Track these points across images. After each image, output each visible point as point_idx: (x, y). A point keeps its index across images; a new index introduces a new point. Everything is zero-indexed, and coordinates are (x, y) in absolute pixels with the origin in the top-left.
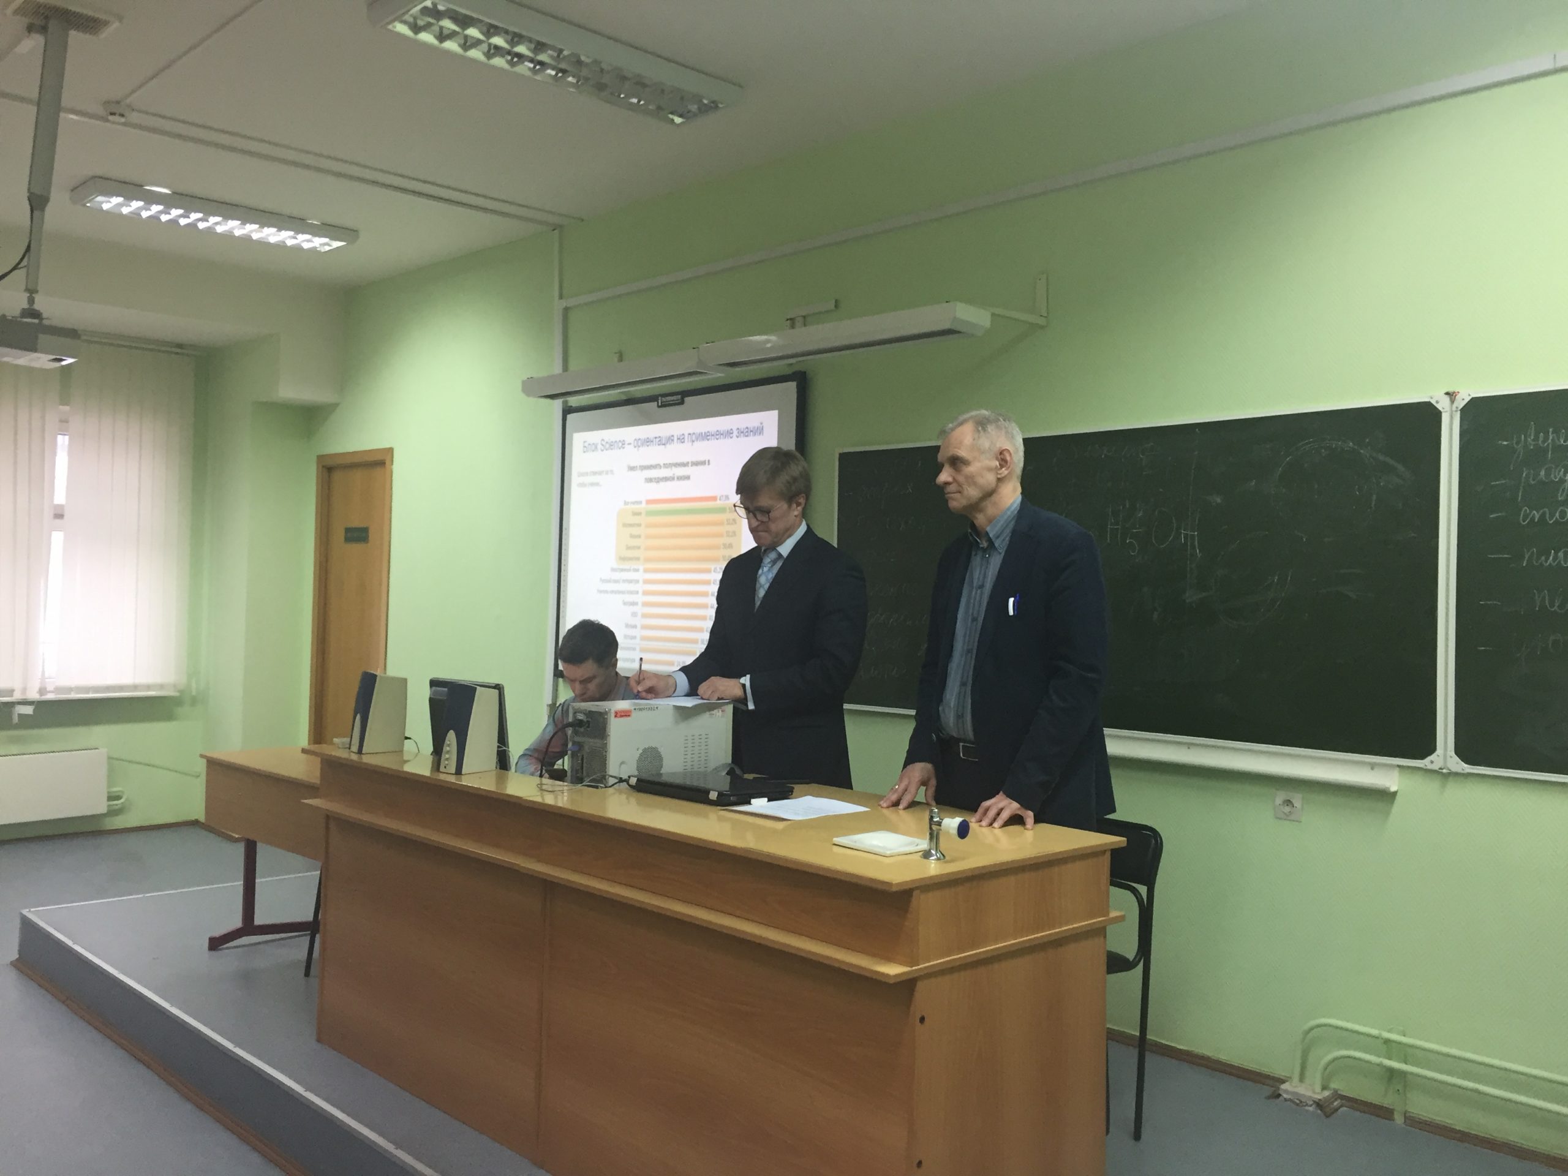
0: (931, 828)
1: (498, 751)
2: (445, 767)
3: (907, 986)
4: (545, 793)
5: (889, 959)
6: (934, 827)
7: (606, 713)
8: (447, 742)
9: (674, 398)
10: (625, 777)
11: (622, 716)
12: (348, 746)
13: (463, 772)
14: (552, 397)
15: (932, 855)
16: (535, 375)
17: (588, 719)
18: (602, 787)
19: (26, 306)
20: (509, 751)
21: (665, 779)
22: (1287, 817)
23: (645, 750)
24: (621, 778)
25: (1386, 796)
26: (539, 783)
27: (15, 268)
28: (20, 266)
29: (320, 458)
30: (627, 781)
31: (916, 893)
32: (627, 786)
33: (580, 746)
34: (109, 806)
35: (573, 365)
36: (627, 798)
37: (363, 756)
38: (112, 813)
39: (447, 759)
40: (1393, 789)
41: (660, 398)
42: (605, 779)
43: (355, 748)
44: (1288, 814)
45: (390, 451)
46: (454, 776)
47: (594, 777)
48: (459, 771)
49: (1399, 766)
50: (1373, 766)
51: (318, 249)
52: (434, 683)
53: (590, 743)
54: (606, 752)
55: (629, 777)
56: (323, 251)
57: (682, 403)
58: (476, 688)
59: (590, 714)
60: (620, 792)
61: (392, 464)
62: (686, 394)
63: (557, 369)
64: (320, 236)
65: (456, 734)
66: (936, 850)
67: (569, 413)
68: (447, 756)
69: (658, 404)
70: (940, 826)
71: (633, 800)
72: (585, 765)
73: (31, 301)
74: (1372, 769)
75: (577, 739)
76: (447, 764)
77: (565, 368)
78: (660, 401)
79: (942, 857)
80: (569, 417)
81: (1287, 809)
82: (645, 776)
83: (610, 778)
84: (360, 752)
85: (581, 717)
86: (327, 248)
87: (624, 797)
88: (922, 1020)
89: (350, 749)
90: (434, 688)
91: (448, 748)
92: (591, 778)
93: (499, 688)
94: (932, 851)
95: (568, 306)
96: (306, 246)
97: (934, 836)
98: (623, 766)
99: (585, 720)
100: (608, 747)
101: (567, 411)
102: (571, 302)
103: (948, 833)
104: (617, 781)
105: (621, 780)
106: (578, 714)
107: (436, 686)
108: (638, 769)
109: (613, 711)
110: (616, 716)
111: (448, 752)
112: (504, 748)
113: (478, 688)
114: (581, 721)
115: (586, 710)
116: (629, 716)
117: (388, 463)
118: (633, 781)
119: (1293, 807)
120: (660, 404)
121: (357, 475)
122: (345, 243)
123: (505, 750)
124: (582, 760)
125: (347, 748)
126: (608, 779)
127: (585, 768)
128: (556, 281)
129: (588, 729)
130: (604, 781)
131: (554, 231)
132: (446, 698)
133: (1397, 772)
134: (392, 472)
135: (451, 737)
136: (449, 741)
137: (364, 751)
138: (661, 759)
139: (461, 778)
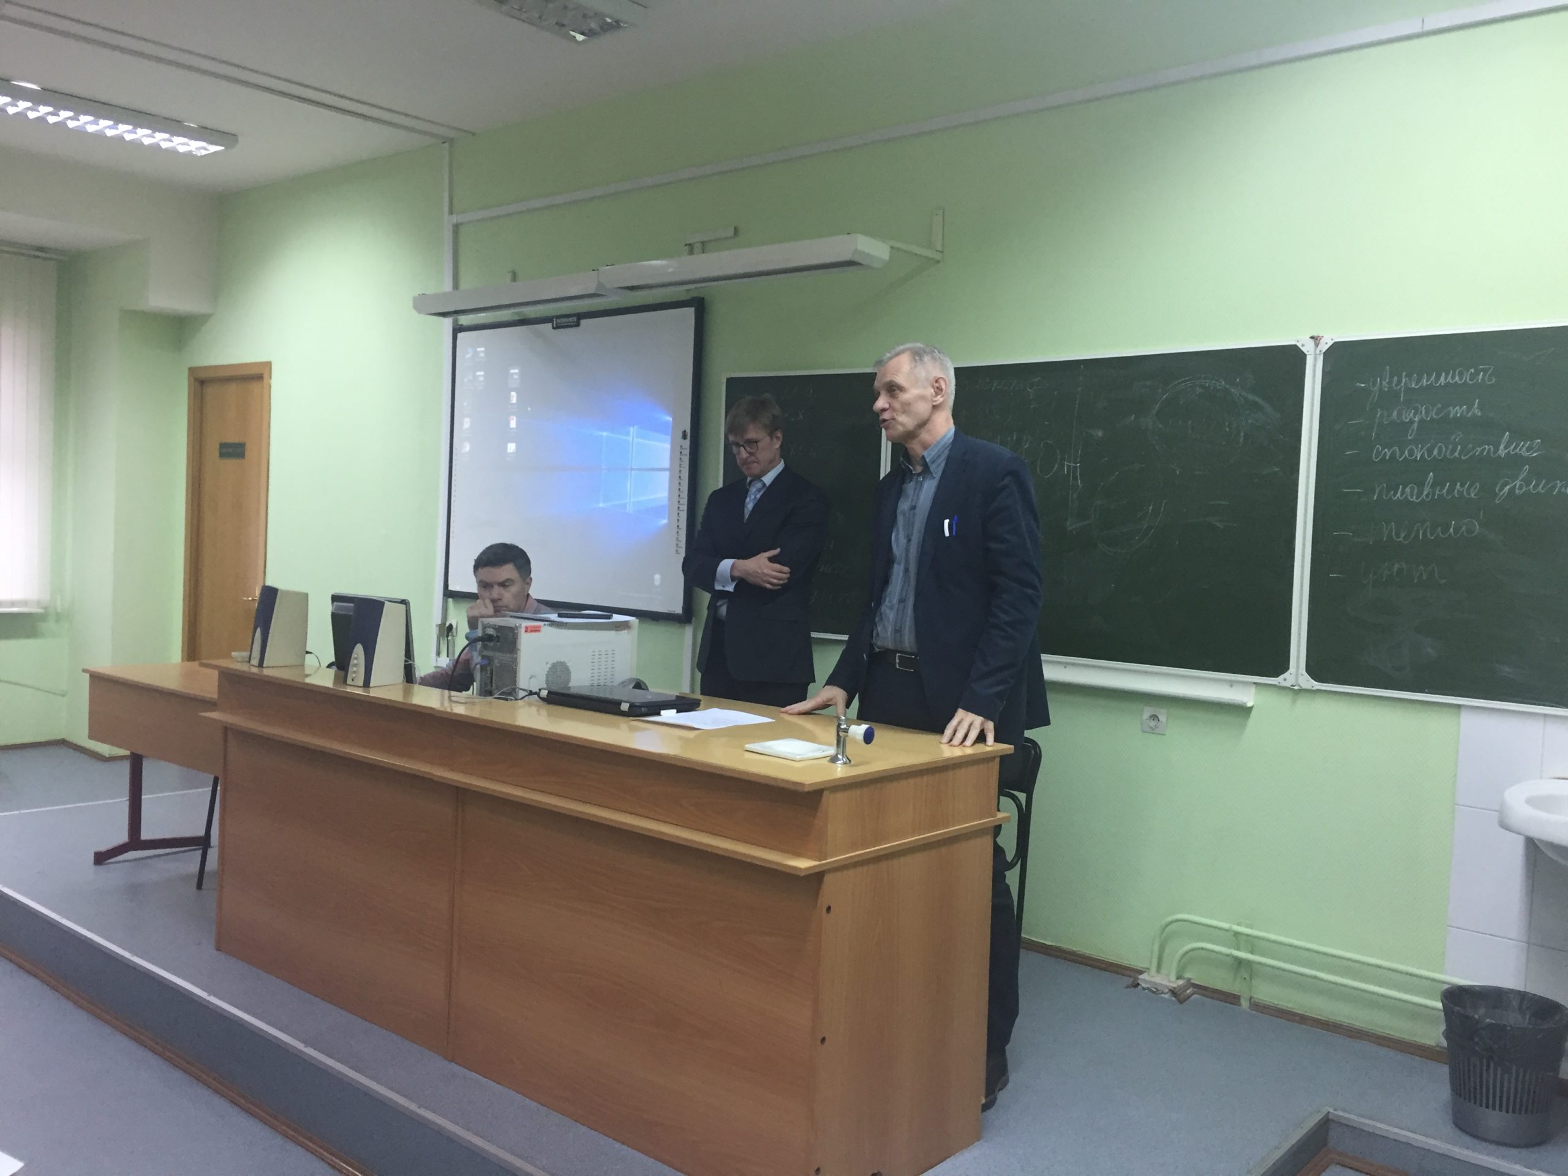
0: (838, 735)
1: (404, 664)
2: (353, 680)
3: (816, 878)
4: (455, 705)
5: (798, 854)
6: (841, 734)
7: (517, 628)
8: (354, 655)
9: (570, 320)
10: (535, 690)
11: (532, 631)
12: (247, 660)
13: (371, 685)
14: (443, 315)
15: (838, 759)
16: (428, 292)
17: (497, 634)
18: (512, 700)
20: (415, 665)
21: (573, 691)
22: (1152, 731)
23: (554, 665)
24: (531, 691)
25: (1242, 711)
29: (192, 370)
30: (538, 694)
31: (826, 793)
32: (538, 699)
33: (489, 660)
35: (463, 283)
36: (538, 710)
37: (264, 669)
39: (355, 672)
40: (1249, 705)
41: (555, 319)
42: (515, 692)
43: (255, 661)
44: (1154, 728)
45: (268, 365)
46: (361, 689)
47: (504, 689)
48: (367, 684)
49: (1254, 683)
50: (1231, 683)
51: (194, 153)
52: (335, 598)
53: (499, 657)
54: (516, 666)
55: (540, 690)
56: (199, 155)
57: (578, 325)
58: (384, 603)
59: (500, 629)
60: (530, 705)
61: (270, 379)
62: (581, 316)
63: (447, 287)
64: (196, 139)
65: (364, 648)
66: (843, 755)
67: (460, 332)
68: (355, 669)
69: (553, 325)
70: (847, 732)
71: (544, 712)
72: (494, 676)
74: (1231, 686)
75: (486, 653)
76: (355, 677)
77: (455, 286)
78: (555, 322)
79: (848, 761)
80: (460, 335)
81: (1153, 723)
82: (554, 688)
83: (520, 691)
84: (261, 665)
85: (490, 631)
86: (204, 153)
87: (534, 709)
88: (829, 909)
89: (249, 662)
90: (335, 603)
91: (355, 662)
92: (502, 691)
93: (404, 602)
94: (839, 756)
95: (459, 221)
96: (181, 149)
97: (841, 742)
98: (533, 679)
99: (495, 635)
100: (518, 661)
101: (457, 330)
102: (461, 218)
103: (854, 741)
104: (527, 694)
105: (531, 693)
106: (488, 629)
107: (337, 601)
108: (547, 682)
109: (522, 628)
110: (526, 631)
111: (355, 665)
112: (411, 662)
113: (386, 604)
114: (490, 636)
115: (495, 626)
116: (539, 631)
117: (266, 376)
118: (544, 693)
119: (1159, 721)
120: (555, 326)
121: (232, 389)
122: (223, 148)
123: (411, 664)
124: (492, 674)
125: (246, 662)
126: (518, 692)
127: (494, 681)
128: (446, 195)
129: (498, 644)
130: (514, 694)
131: (444, 144)
132: (351, 614)
133: (1253, 689)
134: (270, 387)
135: (359, 651)
136: (357, 654)
137: (265, 665)
138: (569, 673)
139: (370, 691)
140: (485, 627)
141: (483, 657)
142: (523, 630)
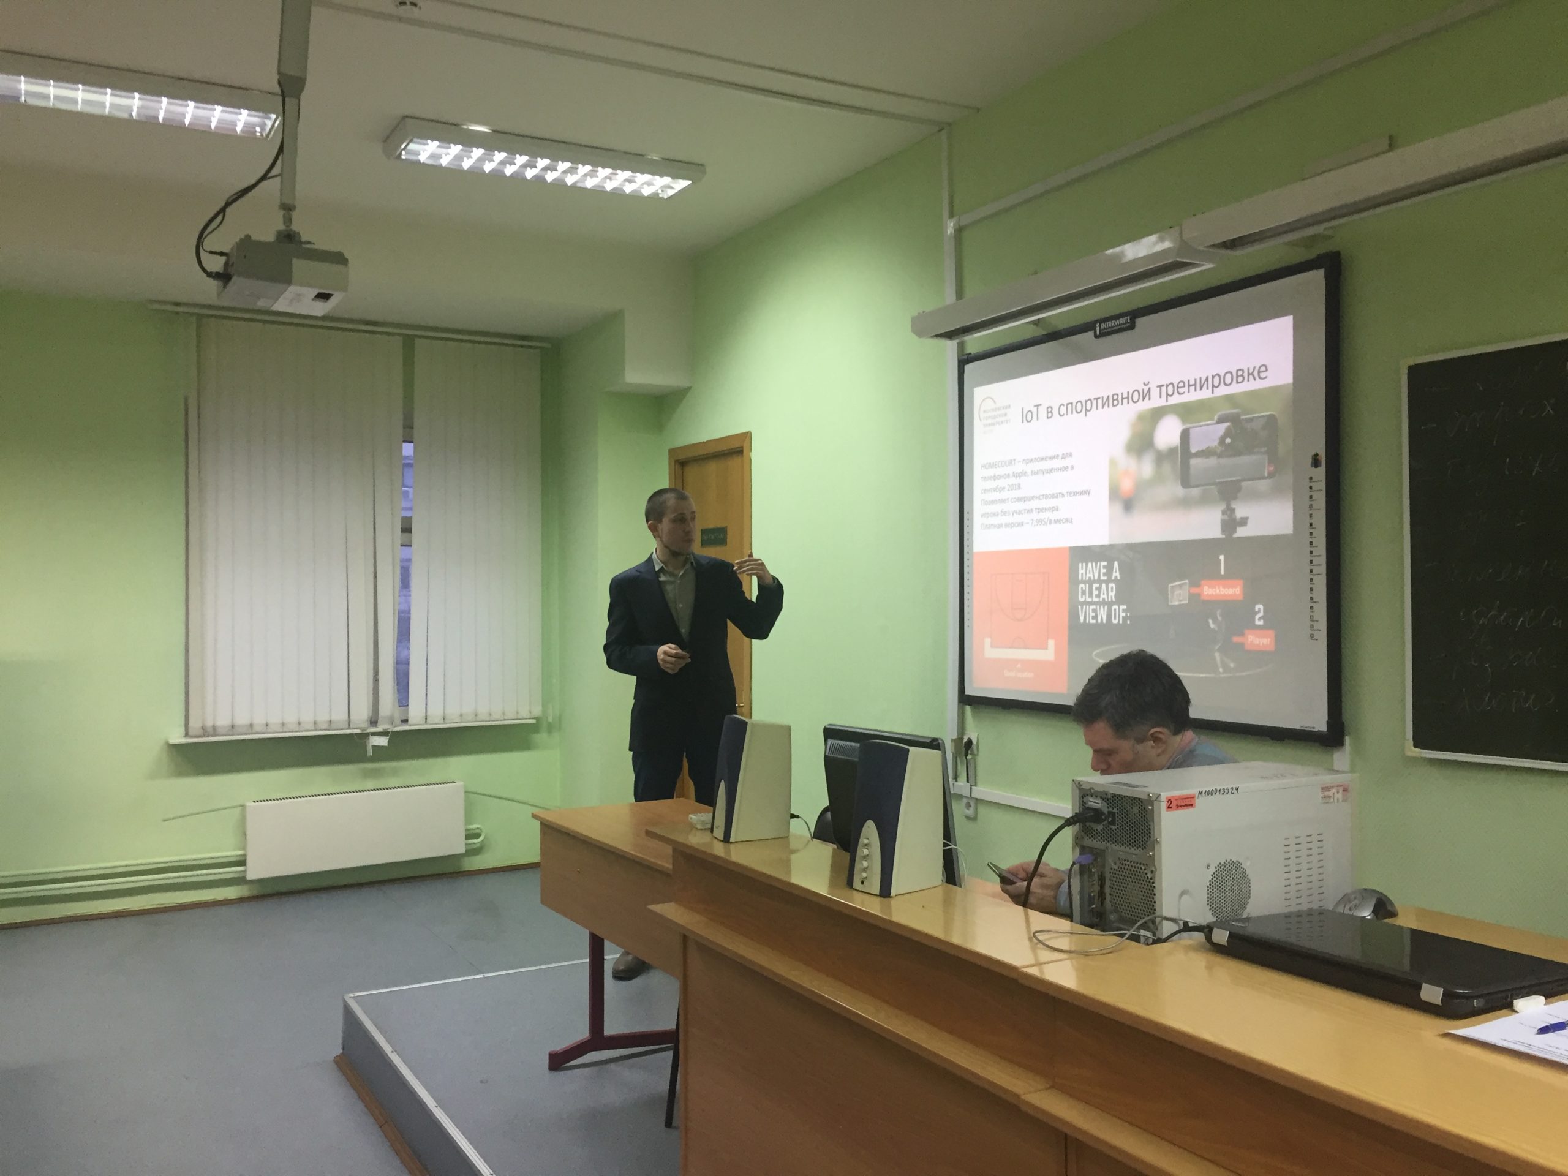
1: (944, 850)
2: (862, 883)
7: (1150, 801)
8: (863, 840)
9: (1122, 321)
10: (1195, 921)
11: (1178, 807)
12: (709, 826)
13: (893, 893)
14: (948, 335)
16: (927, 310)
17: (1111, 809)
18: (1150, 940)
19: (282, 227)
23: (1221, 868)
24: (1186, 923)
27: (264, 178)
28: (270, 175)
29: (672, 452)
30: (1205, 931)
32: (1206, 941)
33: (1098, 855)
34: (466, 844)
35: (968, 293)
36: (1209, 968)
37: (732, 846)
38: (472, 852)
39: (865, 870)
41: (1098, 325)
42: (1155, 925)
43: (719, 833)
45: (747, 436)
46: (878, 899)
47: (1134, 917)
48: (885, 891)
51: (659, 194)
52: (830, 733)
53: (1116, 853)
54: (1152, 872)
56: (665, 196)
57: (1132, 326)
58: (908, 750)
59: (1115, 800)
61: (751, 451)
62: (1136, 314)
63: (950, 297)
64: (663, 175)
65: (879, 827)
67: (968, 362)
68: (865, 864)
69: (1095, 332)
72: (1107, 890)
73: (288, 220)
75: (1088, 842)
76: (865, 878)
77: (960, 294)
78: (1098, 329)
80: (967, 368)
83: (1165, 922)
84: (726, 839)
85: (1096, 803)
86: (669, 192)
89: (712, 832)
90: (830, 741)
91: (866, 851)
92: (1126, 922)
93: (939, 747)
95: (963, 224)
96: (646, 191)
98: (1184, 897)
99: (1106, 811)
100: (1158, 865)
101: (964, 361)
102: (966, 220)
104: (1176, 928)
105: (1186, 928)
106: (1092, 799)
107: (833, 738)
109: (1164, 796)
110: (1169, 808)
111: (865, 858)
112: (953, 846)
113: (912, 749)
114: (1097, 812)
116: (1192, 805)
117: (746, 449)
118: (1221, 936)
120: (1098, 333)
121: (712, 467)
122: (689, 182)
123: (953, 850)
124: (1102, 879)
125: (707, 835)
126: (1161, 922)
127: (1108, 896)
128: (945, 195)
129: (1113, 828)
130: (1151, 926)
131: (941, 134)
132: (856, 759)
134: (751, 460)
135: (870, 833)
136: (869, 838)
137: (732, 839)
138: (1248, 882)
139: (889, 906)
140: (1085, 796)
141: (1086, 851)
142: (1163, 805)
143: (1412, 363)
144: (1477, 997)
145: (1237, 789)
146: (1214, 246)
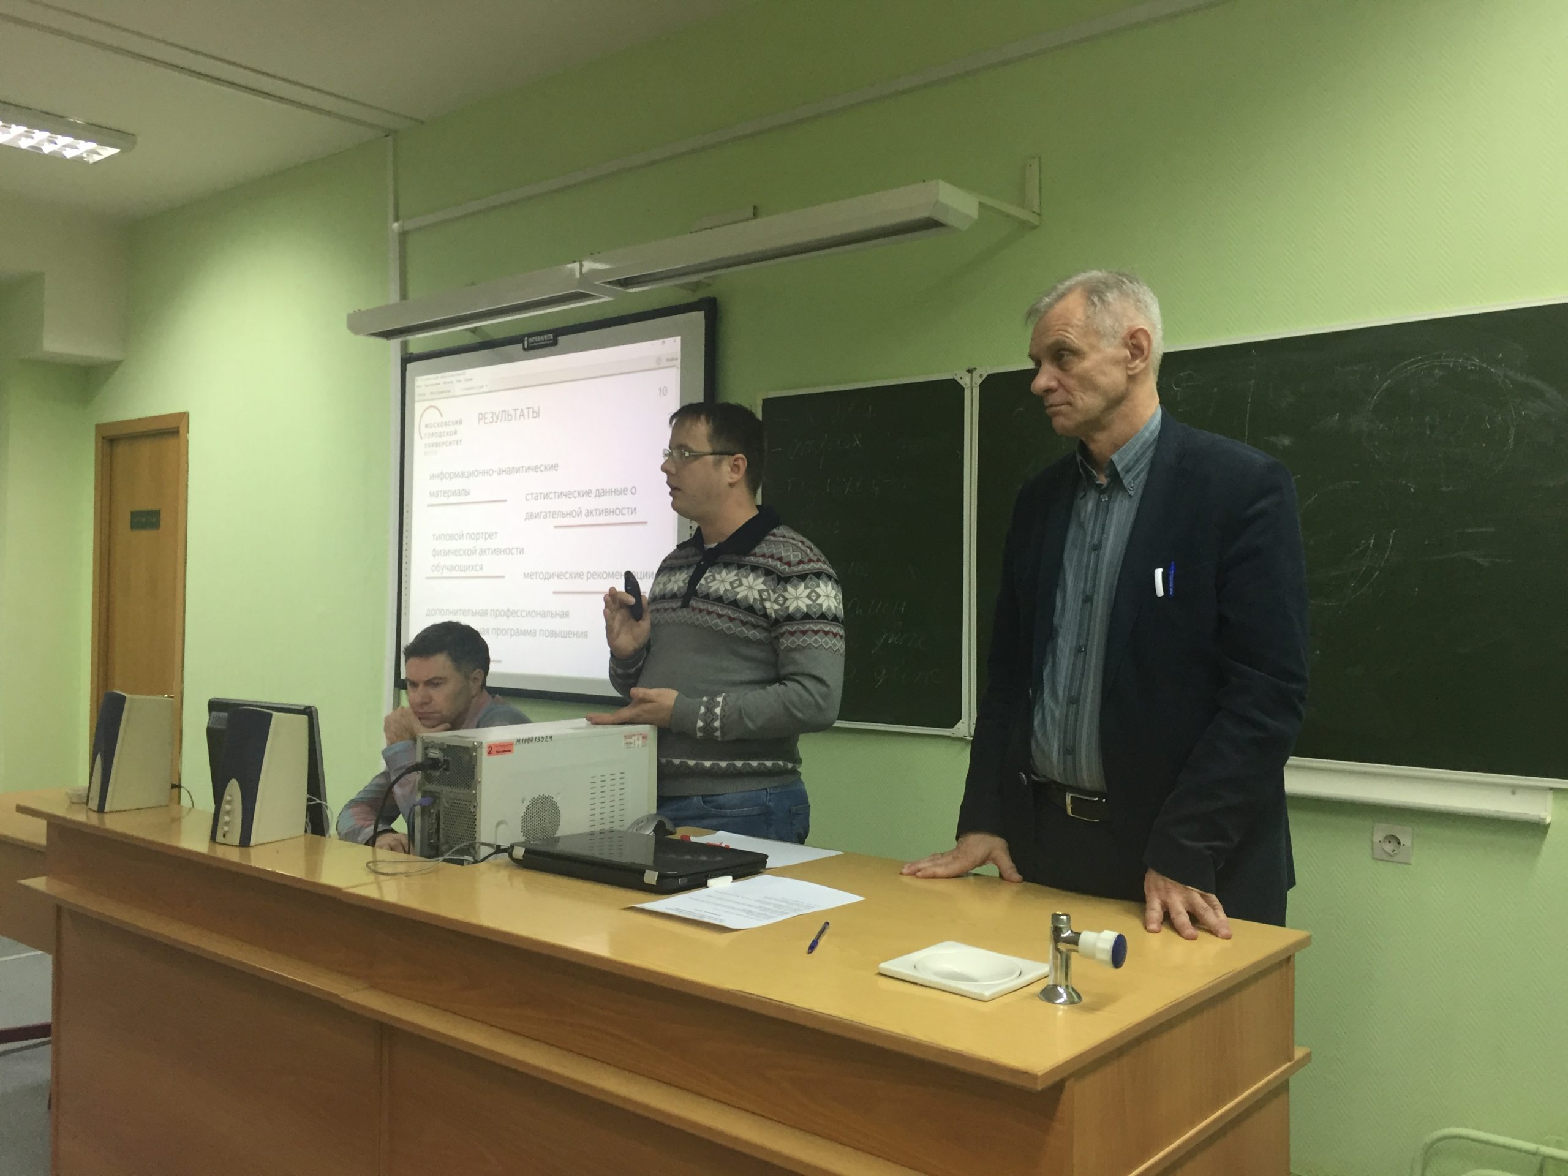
0: (1057, 948)
1: (308, 804)
2: (224, 836)
4: (382, 878)
6: (1063, 947)
7: (475, 748)
8: (227, 798)
9: (546, 337)
10: (505, 844)
11: (498, 752)
12: (85, 800)
13: (252, 843)
14: (388, 335)
15: (1059, 995)
16: (363, 309)
17: (446, 758)
18: (470, 862)
20: (327, 807)
21: (563, 847)
22: (1390, 858)
23: (535, 802)
24: (498, 847)
25: (1537, 829)
26: (371, 859)
29: (98, 427)
30: (509, 850)
31: (1070, 1084)
32: (510, 859)
33: (434, 797)
35: (412, 294)
36: (510, 880)
37: (105, 816)
39: (227, 824)
40: (1548, 820)
41: (526, 338)
42: (474, 849)
43: (93, 806)
44: (1392, 854)
45: (184, 417)
46: (237, 849)
47: (457, 845)
48: (245, 841)
49: (1551, 789)
50: (1514, 789)
51: (85, 159)
53: (447, 792)
54: (475, 807)
55: (512, 844)
56: (91, 162)
57: (554, 343)
58: (271, 715)
59: (449, 749)
60: (498, 867)
61: (188, 432)
62: (558, 333)
63: (394, 297)
64: (87, 140)
65: (239, 783)
66: (1066, 983)
67: (410, 362)
68: (227, 818)
69: (524, 345)
70: (1075, 944)
71: (519, 884)
72: (442, 826)
74: (1514, 793)
75: (429, 787)
76: (227, 831)
77: (404, 295)
78: (526, 342)
80: (409, 366)
81: (1389, 847)
82: (536, 844)
83: (482, 848)
84: (101, 809)
85: (435, 754)
86: (97, 158)
87: (504, 874)
89: (87, 803)
90: (214, 713)
91: (231, 806)
92: (454, 848)
93: (309, 713)
94: (1059, 988)
95: (406, 229)
96: (69, 154)
97: (1063, 960)
98: (502, 827)
99: (442, 759)
100: (478, 800)
101: (407, 359)
102: (410, 225)
104: (493, 851)
105: (499, 850)
106: (431, 749)
107: (217, 711)
108: (525, 832)
110: (489, 753)
111: (228, 813)
112: (319, 801)
113: (275, 714)
114: (435, 761)
115: (442, 743)
116: (510, 751)
117: (181, 432)
118: (519, 852)
119: (1399, 843)
121: (146, 449)
122: (118, 150)
123: (320, 805)
124: (438, 818)
125: (83, 803)
126: (479, 848)
127: (441, 831)
128: (391, 198)
129: (447, 773)
130: (472, 851)
131: (387, 138)
132: (228, 729)
133: (1550, 796)
134: (188, 441)
135: (234, 789)
136: (231, 796)
137: (107, 809)
138: (557, 813)
139: (249, 855)
140: (426, 747)
141: (425, 794)
142: (485, 751)
143: (765, 397)
144: (681, 877)
145: (551, 737)
146: (610, 283)
